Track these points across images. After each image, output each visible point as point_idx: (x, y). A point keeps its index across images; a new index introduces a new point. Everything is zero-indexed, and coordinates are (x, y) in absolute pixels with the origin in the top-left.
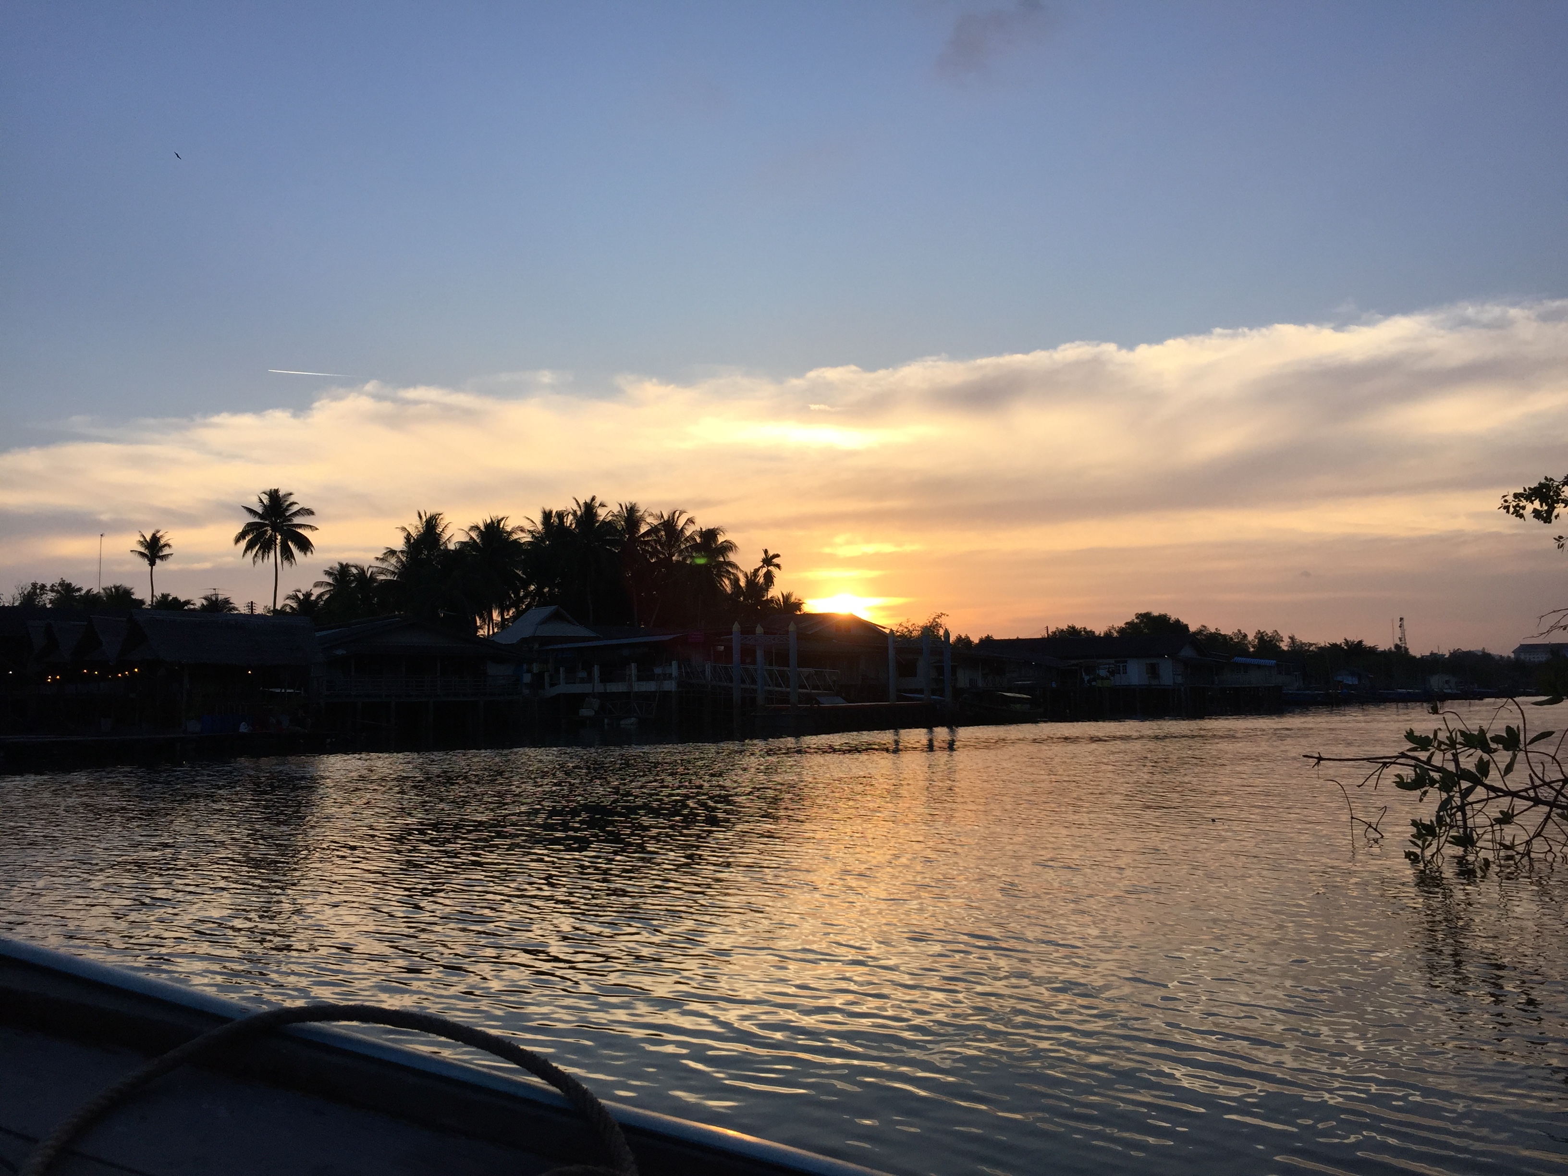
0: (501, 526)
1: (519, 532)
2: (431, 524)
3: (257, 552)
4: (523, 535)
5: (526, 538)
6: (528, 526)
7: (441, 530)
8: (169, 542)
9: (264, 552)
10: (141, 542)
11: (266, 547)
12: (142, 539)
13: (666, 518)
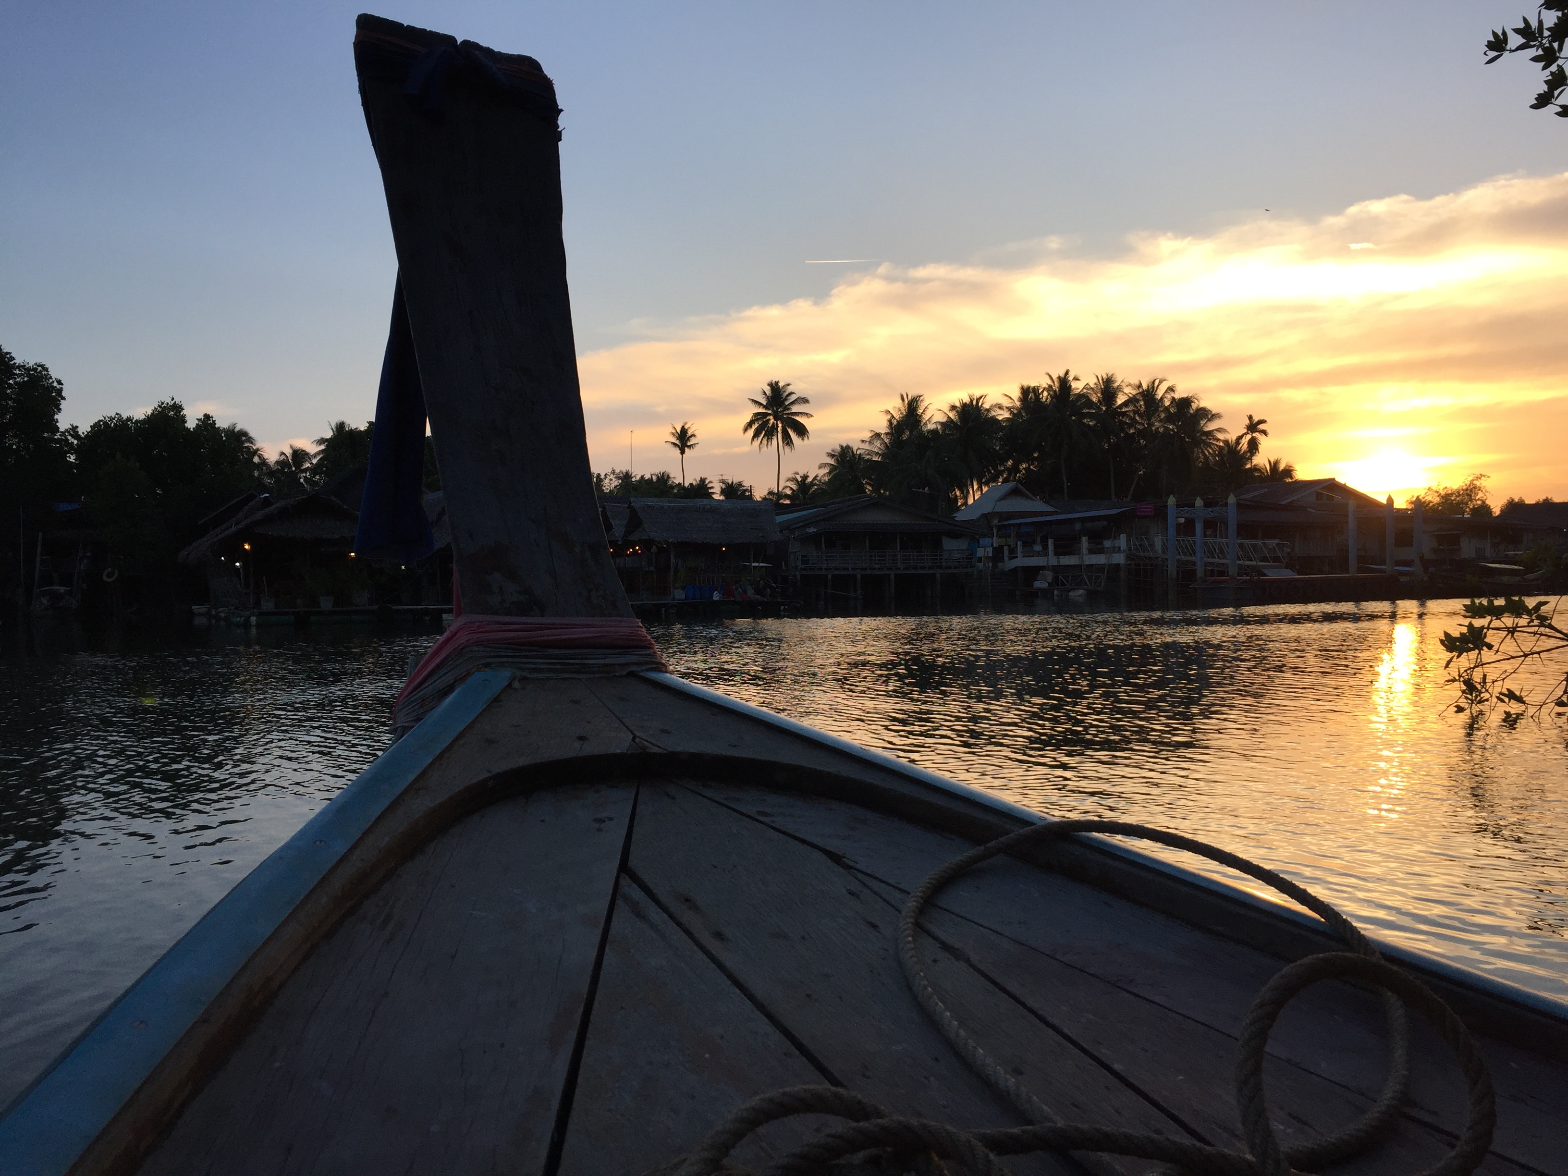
0: (980, 404)
1: (998, 410)
2: (913, 407)
3: (762, 439)
4: (1001, 412)
5: (1003, 415)
6: (1006, 403)
7: (921, 411)
8: (695, 433)
9: (768, 439)
10: (673, 434)
11: (770, 433)
12: (674, 431)
13: (1145, 386)
